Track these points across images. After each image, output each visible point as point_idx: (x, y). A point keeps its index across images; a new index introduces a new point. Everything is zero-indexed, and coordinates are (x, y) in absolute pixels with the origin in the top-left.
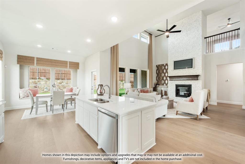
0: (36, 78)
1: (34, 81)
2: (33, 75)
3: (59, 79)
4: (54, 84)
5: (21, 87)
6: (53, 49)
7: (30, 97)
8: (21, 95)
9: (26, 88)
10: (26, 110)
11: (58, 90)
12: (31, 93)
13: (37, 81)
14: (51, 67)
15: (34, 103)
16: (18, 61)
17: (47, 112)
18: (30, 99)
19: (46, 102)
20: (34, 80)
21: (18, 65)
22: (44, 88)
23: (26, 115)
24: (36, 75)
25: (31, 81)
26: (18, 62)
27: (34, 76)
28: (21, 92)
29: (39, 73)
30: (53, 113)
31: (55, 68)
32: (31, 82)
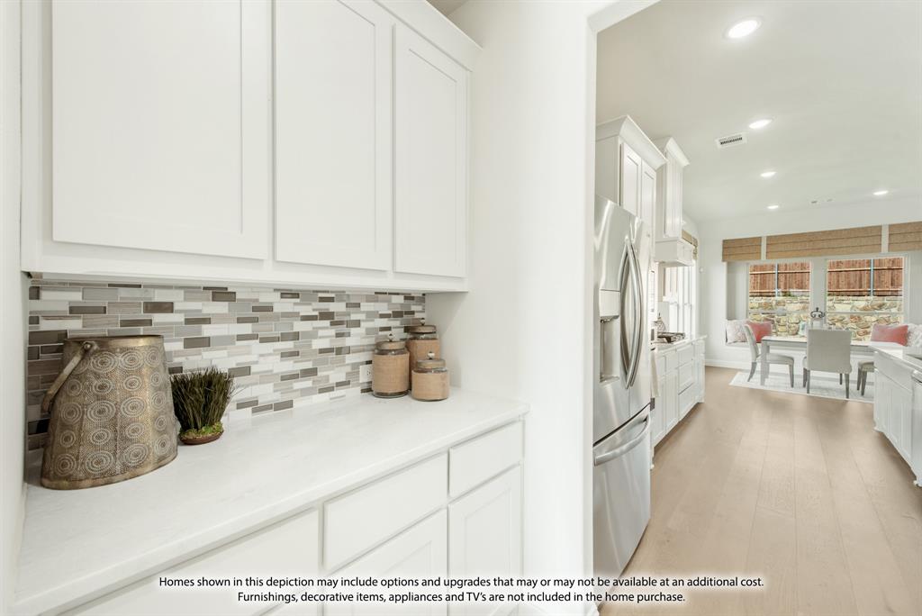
0: (770, 294)
1: (766, 304)
2: (763, 285)
3: (864, 293)
4: (817, 309)
5: (731, 316)
6: (815, 202)
7: (749, 342)
8: (729, 335)
9: (742, 321)
10: (739, 373)
11: (830, 328)
12: (751, 331)
13: (774, 303)
14: (810, 255)
15: (757, 356)
16: (723, 255)
17: (792, 386)
18: (749, 349)
19: (790, 361)
20: (763, 300)
21: (725, 264)
22: (797, 326)
23: (740, 380)
24: (771, 283)
25: (756, 301)
26: (725, 257)
27: (765, 288)
28: (728, 328)
29: (782, 278)
30: (808, 392)
31: (827, 257)
32: (757, 306)
